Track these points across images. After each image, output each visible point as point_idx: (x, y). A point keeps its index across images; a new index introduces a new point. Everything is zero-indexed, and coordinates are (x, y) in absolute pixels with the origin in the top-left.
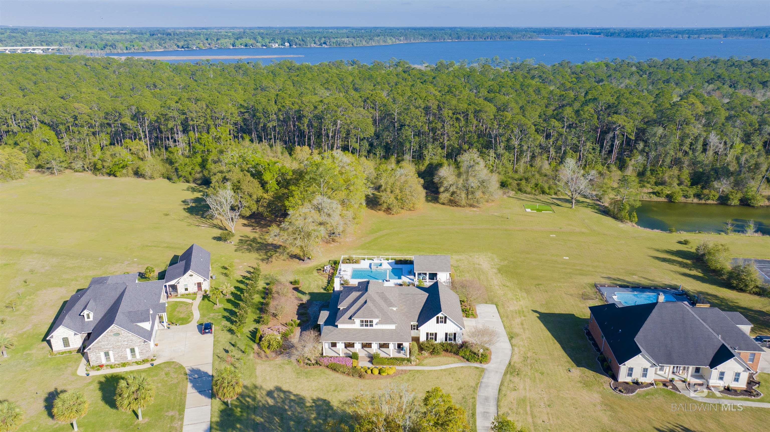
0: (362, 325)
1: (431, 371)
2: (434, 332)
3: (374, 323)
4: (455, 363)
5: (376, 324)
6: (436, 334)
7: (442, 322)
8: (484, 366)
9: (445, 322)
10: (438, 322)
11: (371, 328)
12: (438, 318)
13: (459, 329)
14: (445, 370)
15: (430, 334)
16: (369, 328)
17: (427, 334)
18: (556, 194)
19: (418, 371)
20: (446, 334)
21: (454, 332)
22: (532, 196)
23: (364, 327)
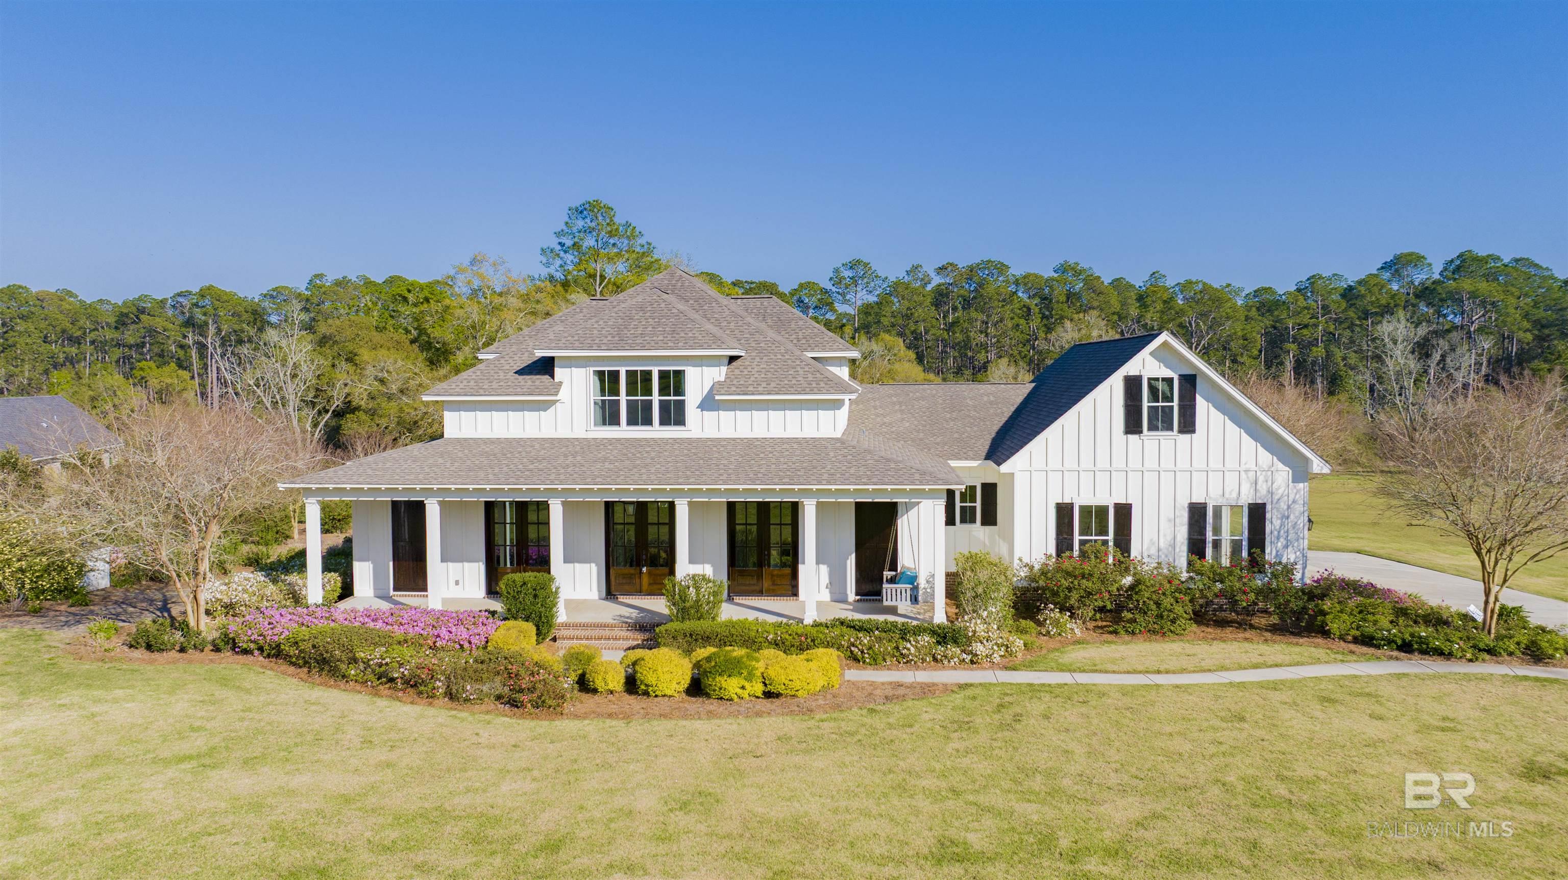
0: (609, 415)
2: (1107, 498)
3: (693, 393)
5: (708, 403)
6: (1124, 512)
7: (1160, 421)
9: (1188, 426)
10: (1133, 425)
11: (671, 432)
12: (1132, 385)
13: (1283, 473)
15: (1086, 511)
16: (656, 431)
17: (1064, 512)
20: (1197, 513)
21: (1247, 497)
23: (624, 431)
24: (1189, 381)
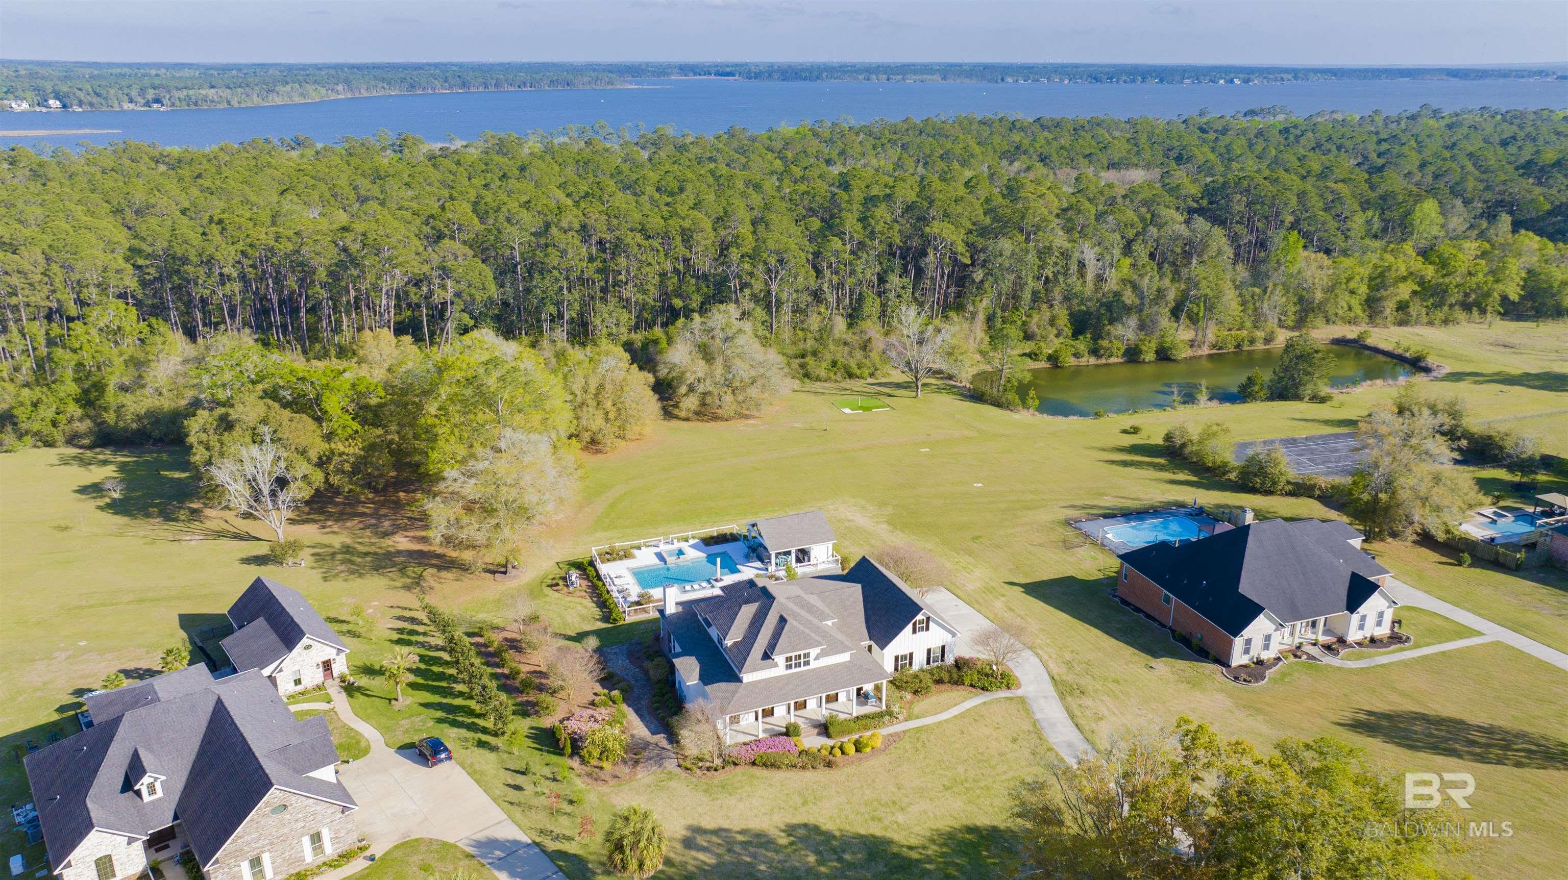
0: (789, 667)
1: (940, 722)
2: (907, 652)
3: (812, 656)
4: (966, 699)
5: (817, 658)
6: (911, 655)
7: (921, 629)
8: (1019, 692)
9: (927, 629)
10: (915, 632)
11: (807, 668)
12: (915, 624)
13: (950, 636)
14: (962, 716)
15: (902, 657)
16: (803, 668)
17: (897, 658)
18: (872, 375)
19: (919, 730)
20: (929, 651)
21: (941, 644)
22: (833, 385)
23: (794, 670)
24: (928, 619)
